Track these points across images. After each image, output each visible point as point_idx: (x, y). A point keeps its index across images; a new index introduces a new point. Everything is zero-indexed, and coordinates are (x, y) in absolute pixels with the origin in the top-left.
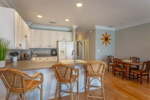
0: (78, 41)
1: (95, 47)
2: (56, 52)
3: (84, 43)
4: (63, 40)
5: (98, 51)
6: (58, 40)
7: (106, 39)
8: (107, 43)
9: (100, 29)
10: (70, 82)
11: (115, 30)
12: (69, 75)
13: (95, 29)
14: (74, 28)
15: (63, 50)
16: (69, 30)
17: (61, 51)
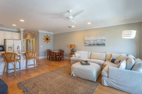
0: (27, 39)
1: (39, 44)
2: (3, 48)
3: (32, 41)
4: (10, 39)
5: (41, 46)
6: (6, 38)
7: (47, 39)
8: (48, 41)
9: (42, 33)
10: (14, 61)
11: (53, 34)
12: (14, 58)
13: (39, 32)
14: (21, 30)
15: (11, 46)
16: (17, 31)
17: (9, 47)
